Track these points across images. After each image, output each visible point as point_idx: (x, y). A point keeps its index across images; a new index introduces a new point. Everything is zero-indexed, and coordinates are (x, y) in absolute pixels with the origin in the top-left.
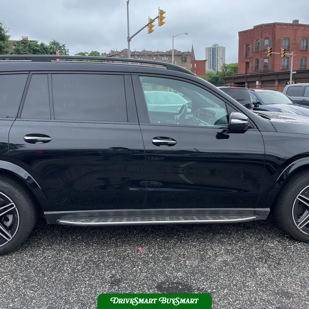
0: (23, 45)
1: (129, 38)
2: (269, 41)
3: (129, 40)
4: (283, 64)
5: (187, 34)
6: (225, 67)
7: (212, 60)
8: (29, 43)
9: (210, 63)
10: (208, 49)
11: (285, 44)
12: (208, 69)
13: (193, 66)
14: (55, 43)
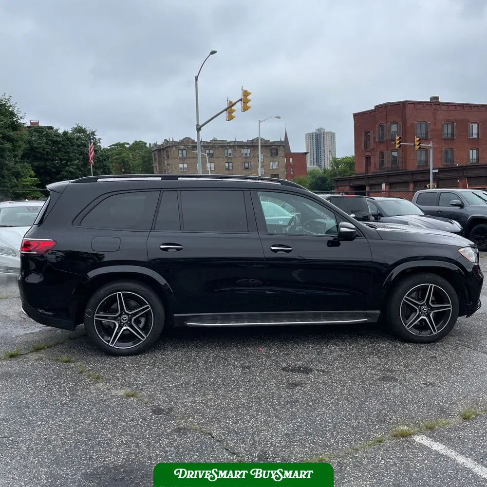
0: (38, 134)
1: (199, 127)
2: (397, 126)
3: (199, 130)
4: (419, 158)
5: (279, 118)
6: (336, 162)
7: (316, 152)
8: (47, 132)
9: (314, 156)
10: (310, 136)
11: (421, 130)
12: (310, 166)
13: (288, 161)
14: (80, 130)
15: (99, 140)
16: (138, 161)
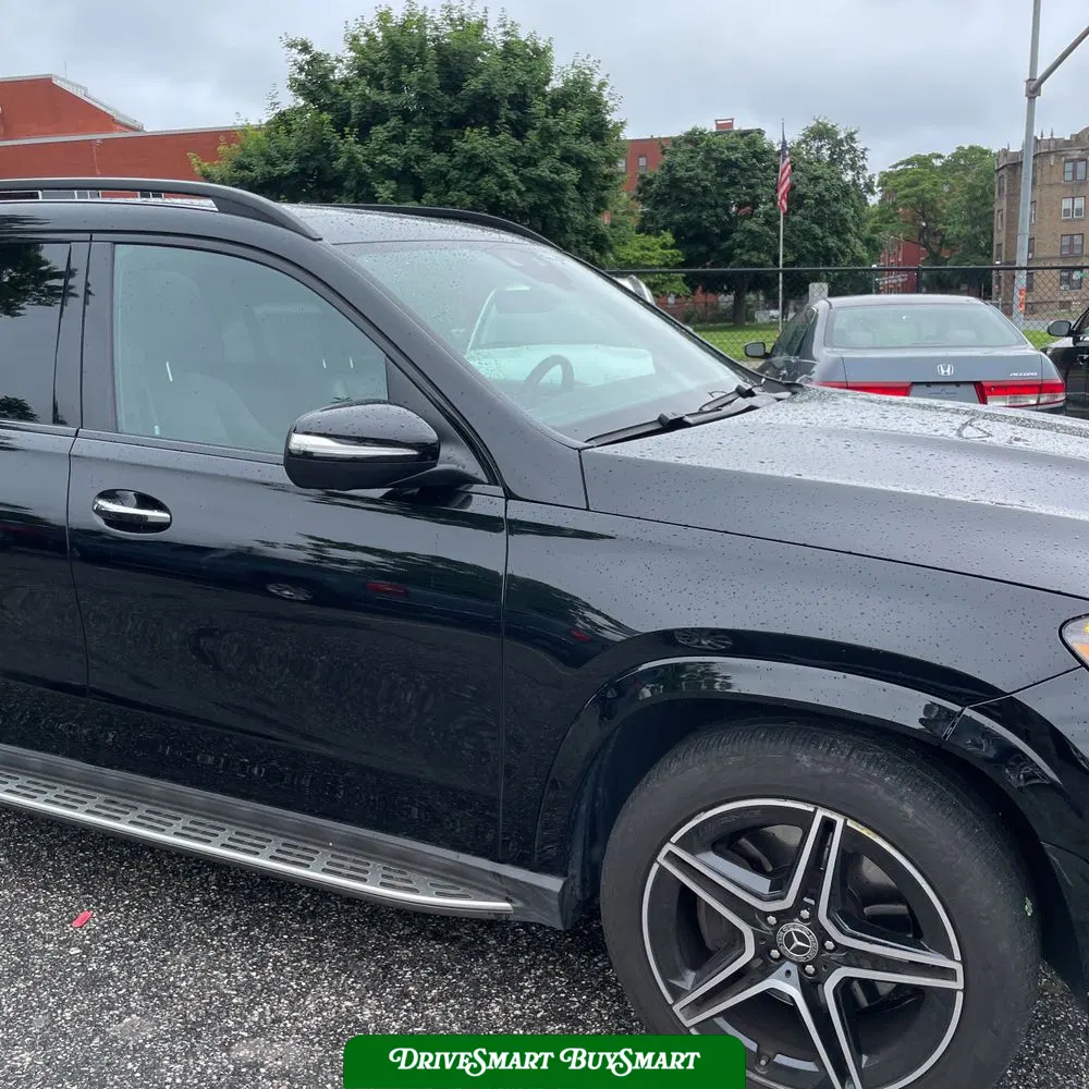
0: (690, 147)
14: (821, 132)
15: (863, 153)
16: (959, 198)
